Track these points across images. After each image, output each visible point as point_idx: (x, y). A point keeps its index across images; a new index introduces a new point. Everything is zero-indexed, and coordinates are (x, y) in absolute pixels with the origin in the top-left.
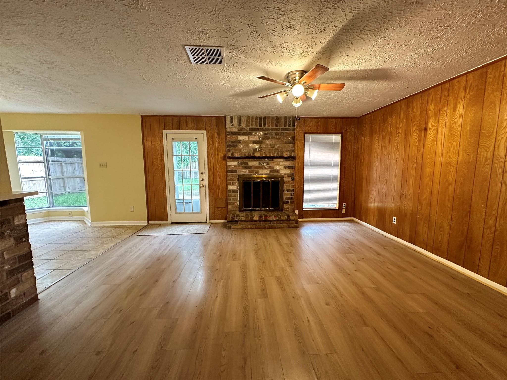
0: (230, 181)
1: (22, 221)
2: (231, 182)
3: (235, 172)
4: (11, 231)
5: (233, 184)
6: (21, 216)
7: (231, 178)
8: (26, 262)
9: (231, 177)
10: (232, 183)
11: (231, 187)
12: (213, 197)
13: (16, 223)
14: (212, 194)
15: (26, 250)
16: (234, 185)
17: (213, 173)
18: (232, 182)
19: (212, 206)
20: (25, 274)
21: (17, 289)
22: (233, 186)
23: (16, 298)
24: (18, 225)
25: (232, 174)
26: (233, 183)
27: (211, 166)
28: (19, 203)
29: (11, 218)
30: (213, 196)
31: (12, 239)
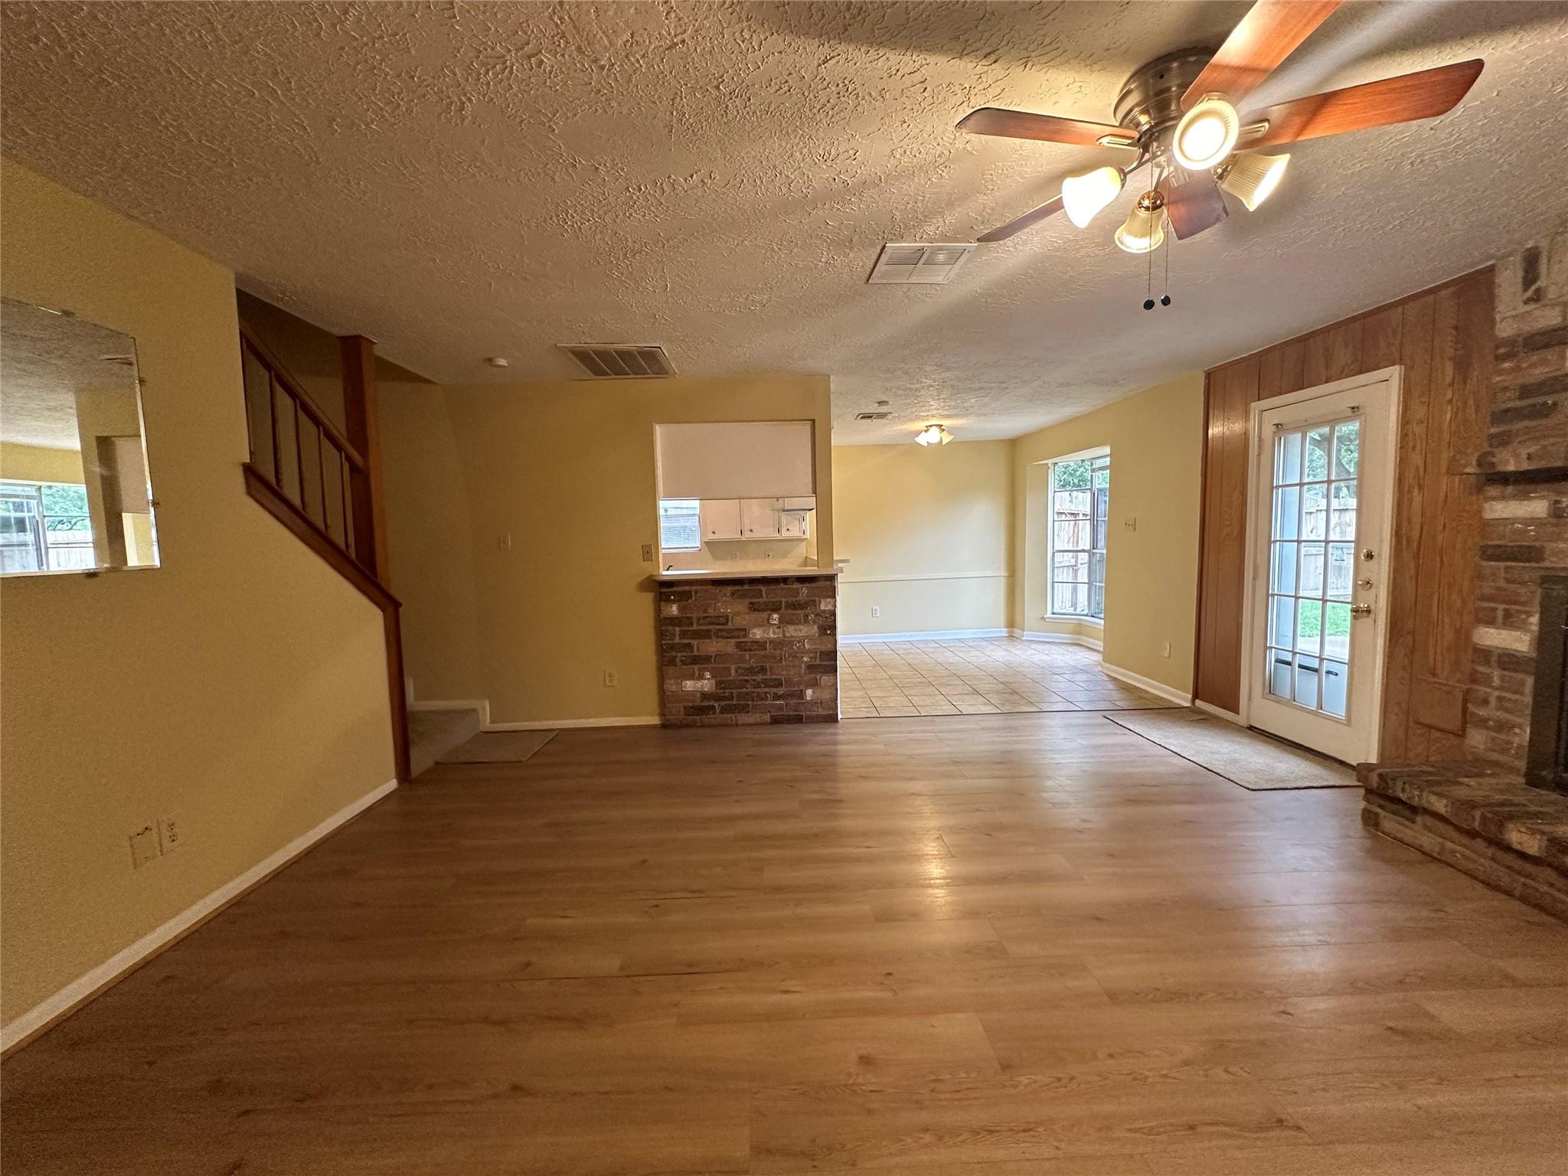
0: (1492, 605)
1: (830, 607)
2: (1494, 610)
3: (1530, 554)
4: (816, 616)
5: (1509, 621)
6: (828, 600)
7: (1498, 589)
8: (829, 663)
9: (1502, 583)
10: (1500, 614)
11: (1493, 637)
12: (1404, 668)
13: (823, 607)
14: (1403, 652)
15: (829, 647)
16: (1517, 628)
17: (1417, 557)
18: (1506, 611)
19: (1396, 709)
20: (825, 678)
21: (814, 692)
22: (1504, 633)
23: (813, 703)
24: (824, 611)
25: (1507, 568)
26: (1507, 614)
27: (1409, 521)
28: (829, 583)
29: (817, 599)
30: (1406, 661)
31: (816, 627)
